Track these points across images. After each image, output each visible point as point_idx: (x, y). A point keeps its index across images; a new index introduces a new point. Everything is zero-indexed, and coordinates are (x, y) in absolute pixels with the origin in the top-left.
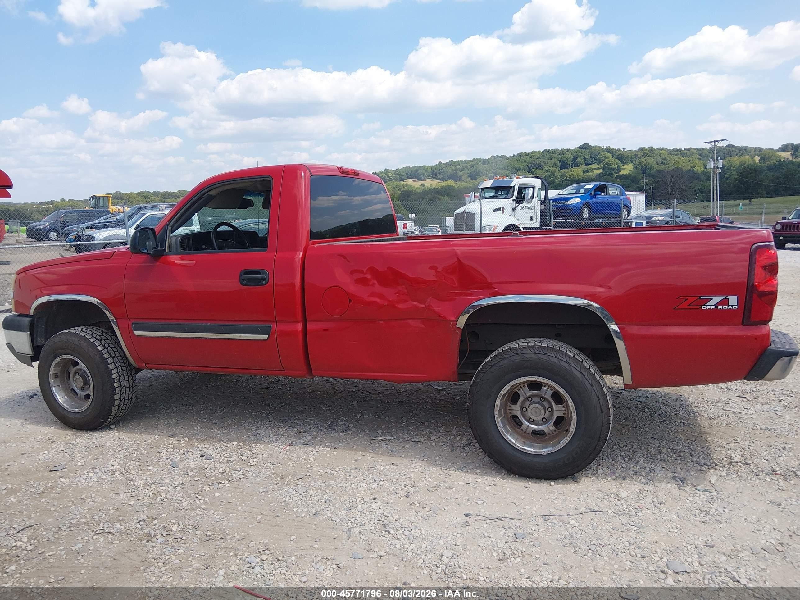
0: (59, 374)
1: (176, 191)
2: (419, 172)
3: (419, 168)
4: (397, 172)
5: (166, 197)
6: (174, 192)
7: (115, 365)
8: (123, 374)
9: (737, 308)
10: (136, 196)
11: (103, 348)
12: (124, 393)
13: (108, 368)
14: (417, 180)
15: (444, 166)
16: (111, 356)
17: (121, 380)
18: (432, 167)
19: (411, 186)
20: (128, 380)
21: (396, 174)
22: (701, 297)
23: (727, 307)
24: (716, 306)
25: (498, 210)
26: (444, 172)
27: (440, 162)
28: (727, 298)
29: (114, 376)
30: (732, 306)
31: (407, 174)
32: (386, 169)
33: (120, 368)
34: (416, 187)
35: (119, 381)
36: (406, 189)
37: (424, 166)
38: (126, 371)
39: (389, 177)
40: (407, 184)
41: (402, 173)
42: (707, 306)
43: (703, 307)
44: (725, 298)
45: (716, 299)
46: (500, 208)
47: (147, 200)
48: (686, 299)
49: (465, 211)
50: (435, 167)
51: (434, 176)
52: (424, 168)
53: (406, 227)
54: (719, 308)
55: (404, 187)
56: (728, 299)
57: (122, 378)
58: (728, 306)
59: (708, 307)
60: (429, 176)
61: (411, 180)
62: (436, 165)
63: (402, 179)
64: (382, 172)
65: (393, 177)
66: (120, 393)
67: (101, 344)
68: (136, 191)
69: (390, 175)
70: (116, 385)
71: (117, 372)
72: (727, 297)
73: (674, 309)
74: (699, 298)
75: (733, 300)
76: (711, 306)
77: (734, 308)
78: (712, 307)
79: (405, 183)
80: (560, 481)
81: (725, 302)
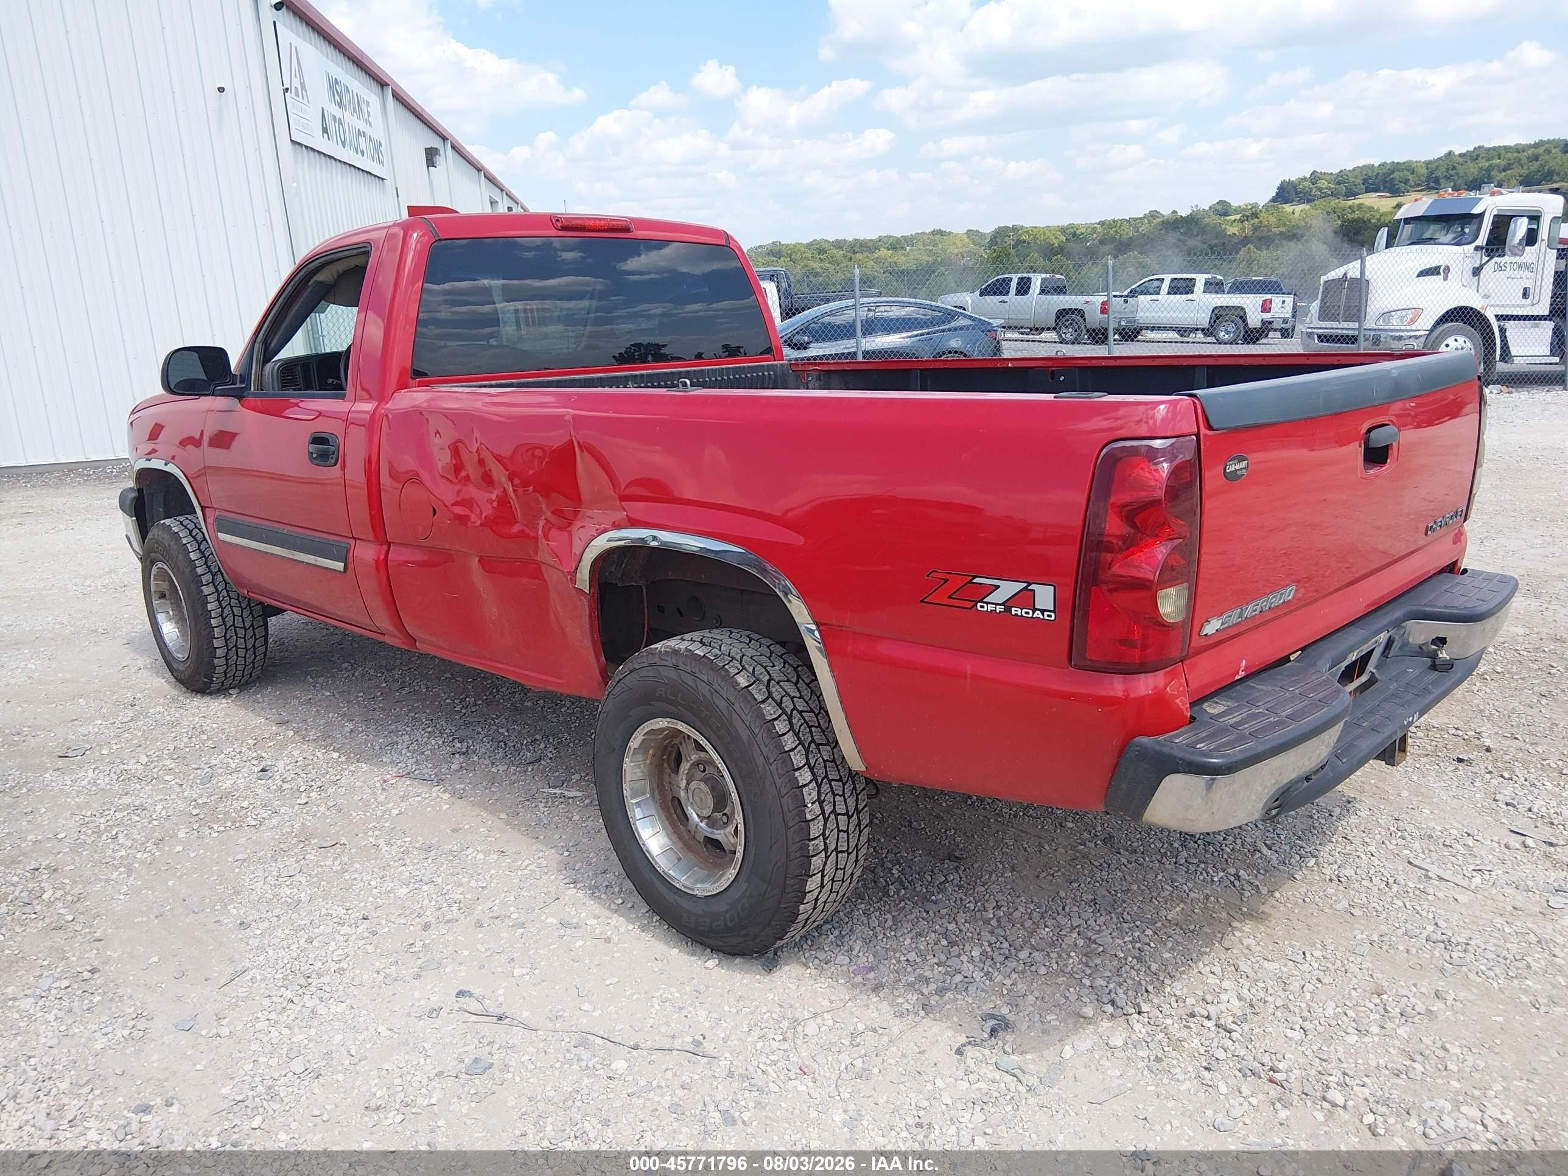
0: (167, 593)
1: (874, 237)
2: (1395, 175)
3: (1396, 167)
4: (1341, 178)
5: (857, 250)
6: (871, 240)
7: (216, 587)
8: (229, 604)
9: (1053, 618)
10: (803, 249)
11: (200, 555)
12: (235, 637)
13: (202, 591)
14: (1388, 194)
15: (1460, 160)
16: (210, 571)
17: (225, 615)
18: (1428, 163)
19: (1371, 208)
20: (242, 616)
21: (1339, 183)
22: (975, 577)
23: (1031, 612)
24: (1007, 605)
25: (1433, 271)
26: (1458, 174)
27: (1450, 153)
28: (1031, 587)
29: (210, 607)
30: (1043, 611)
31: (1365, 181)
32: (1314, 172)
33: (224, 593)
34: (1382, 210)
35: (222, 615)
36: (1357, 214)
37: (1407, 162)
38: (238, 599)
39: (1320, 189)
40: (1360, 206)
41: (1352, 180)
42: (987, 603)
43: (979, 604)
44: (1025, 589)
45: (1008, 589)
46: (1439, 267)
47: (822, 257)
48: (946, 581)
49: (1345, 274)
50: (1436, 164)
51: (1432, 185)
52: (1410, 167)
53: (1270, 309)
54: (1013, 613)
55: (1353, 212)
56: (1034, 591)
57: (227, 611)
58: (1034, 610)
59: (990, 607)
60: (1419, 185)
61: (1374, 195)
62: (1440, 159)
63: (1351, 194)
64: (1304, 179)
65: (1330, 189)
66: (225, 636)
67: (199, 549)
68: (805, 241)
69: (1323, 184)
70: (213, 622)
71: (218, 600)
72: (1030, 584)
73: (922, 601)
74: (970, 582)
75: (1044, 595)
76: (996, 604)
77: (1046, 617)
78: (999, 609)
79: (1357, 202)
80: (738, 960)
81: (1026, 598)
